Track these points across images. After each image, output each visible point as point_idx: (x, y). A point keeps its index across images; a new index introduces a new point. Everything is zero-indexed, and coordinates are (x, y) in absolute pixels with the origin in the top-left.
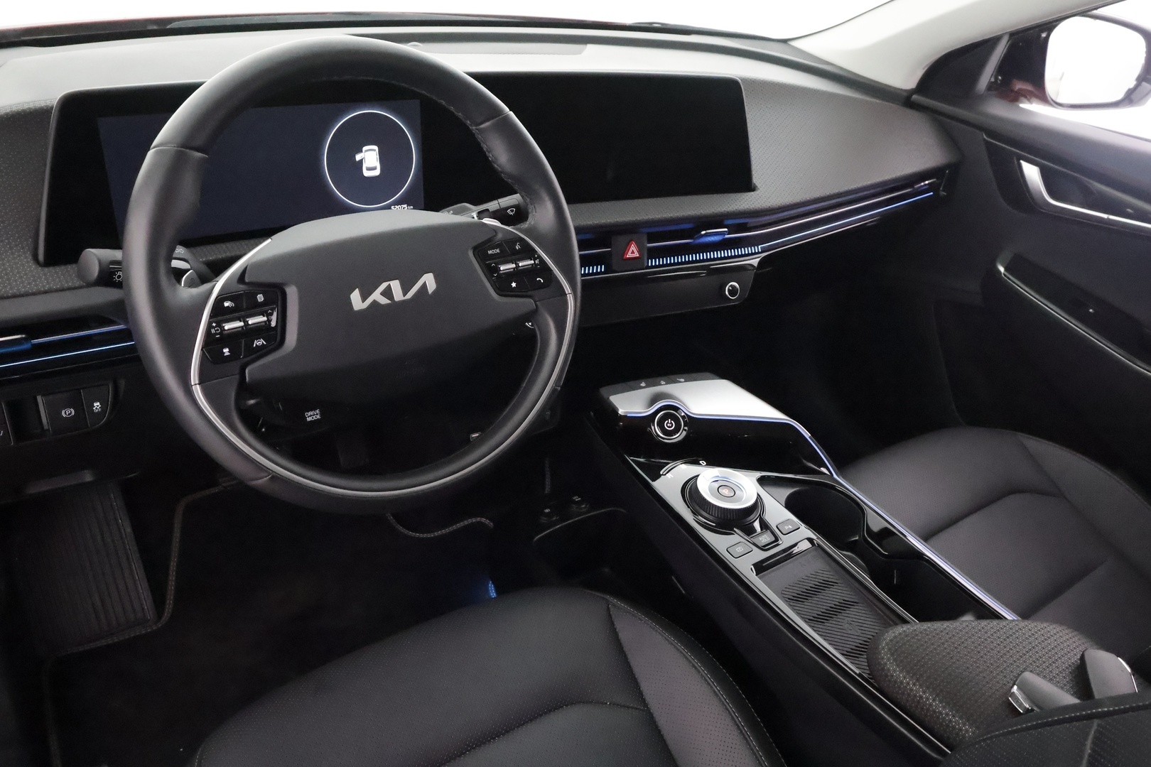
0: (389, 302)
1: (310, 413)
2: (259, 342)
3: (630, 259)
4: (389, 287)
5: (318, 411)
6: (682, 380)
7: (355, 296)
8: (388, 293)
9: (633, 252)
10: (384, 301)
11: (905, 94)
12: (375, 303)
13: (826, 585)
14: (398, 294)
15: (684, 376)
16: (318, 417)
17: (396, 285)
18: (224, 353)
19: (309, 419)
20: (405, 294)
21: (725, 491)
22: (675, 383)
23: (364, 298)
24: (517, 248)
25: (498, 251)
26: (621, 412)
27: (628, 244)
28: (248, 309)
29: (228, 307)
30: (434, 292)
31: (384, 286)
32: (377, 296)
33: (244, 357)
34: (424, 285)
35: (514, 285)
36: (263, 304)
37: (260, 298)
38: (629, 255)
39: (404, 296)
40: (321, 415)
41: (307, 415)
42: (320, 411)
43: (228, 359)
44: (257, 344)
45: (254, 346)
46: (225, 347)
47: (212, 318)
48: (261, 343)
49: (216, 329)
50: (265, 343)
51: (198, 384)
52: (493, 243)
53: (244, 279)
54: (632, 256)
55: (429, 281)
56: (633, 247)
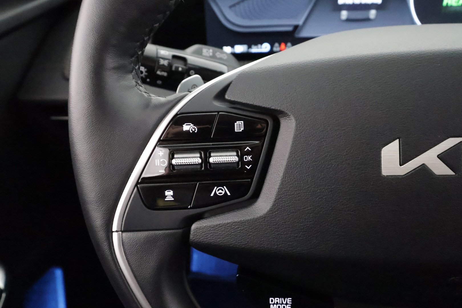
1: (276, 300)
2: (220, 191)
5: (289, 300)
7: (390, 154)
8: (454, 158)
10: (441, 169)
12: (423, 169)
28: (217, 139)
29: (188, 131)
32: (431, 159)
33: (194, 207)
36: (241, 136)
37: (239, 126)
40: (293, 305)
41: (272, 301)
42: (293, 301)
43: (169, 207)
44: (217, 193)
45: (212, 195)
46: (169, 188)
47: (161, 142)
48: (223, 192)
49: (161, 160)
50: (229, 194)
51: (122, 232)
53: (227, 97)
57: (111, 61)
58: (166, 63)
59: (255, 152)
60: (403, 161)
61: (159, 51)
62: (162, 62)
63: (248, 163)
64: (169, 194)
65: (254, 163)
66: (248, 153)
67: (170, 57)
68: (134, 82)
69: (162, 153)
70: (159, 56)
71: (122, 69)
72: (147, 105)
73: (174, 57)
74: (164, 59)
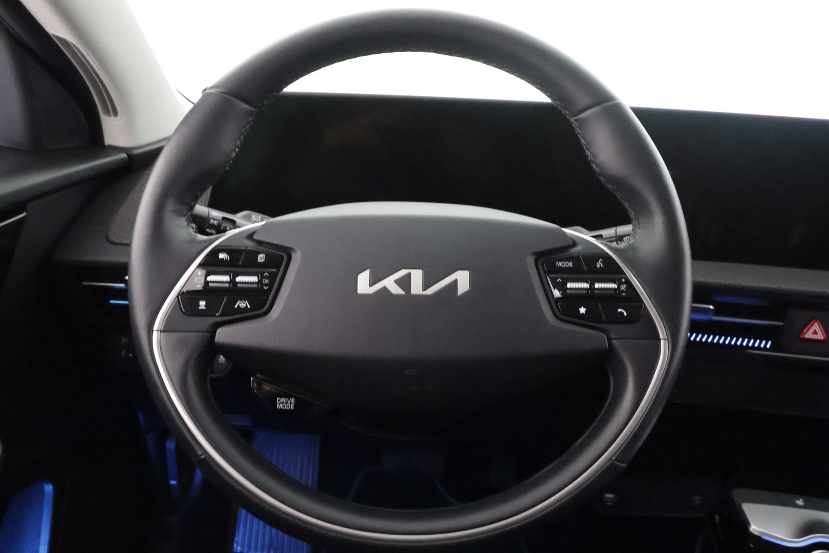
0: (402, 292)
1: (283, 400)
2: (242, 304)
3: (808, 339)
4: (409, 276)
5: (293, 400)
7: (364, 279)
8: (405, 283)
9: (815, 333)
10: (396, 290)
12: (385, 289)
14: (417, 287)
16: (292, 407)
17: (417, 276)
18: (199, 305)
19: (279, 406)
20: (425, 289)
23: (374, 281)
24: (598, 266)
25: (571, 264)
26: (754, 528)
27: (811, 321)
28: (243, 266)
29: (222, 259)
30: (466, 294)
31: (403, 273)
32: (390, 283)
33: (222, 315)
34: (455, 283)
35: (583, 310)
36: (262, 265)
37: (261, 258)
38: (809, 335)
39: (424, 289)
40: (295, 406)
41: (279, 400)
42: (296, 401)
43: (202, 313)
44: (240, 305)
45: (236, 306)
46: (203, 299)
47: (200, 266)
48: (245, 305)
49: (199, 278)
50: (249, 307)
51: (161, 331)
52: (566, 254)
53: (255, 237)
54: (814, 337)
55: (462, 279)
56: (816, 327)
57: (170, 206)
58: (216, 223)
59: (272, 277)
60: (372, 284)
61: (210, 212)
62: (212, 221)
63: (266, 285)
64: (202, 304)
65: (271, 285)
66: (266, 277)
67: (220, 219)
68: (185, 224)
69: (201, 273)
70: (210, 216)
71: (178, 213)
72: (193, 241)
73: (224, 218)
74: (214, 219)
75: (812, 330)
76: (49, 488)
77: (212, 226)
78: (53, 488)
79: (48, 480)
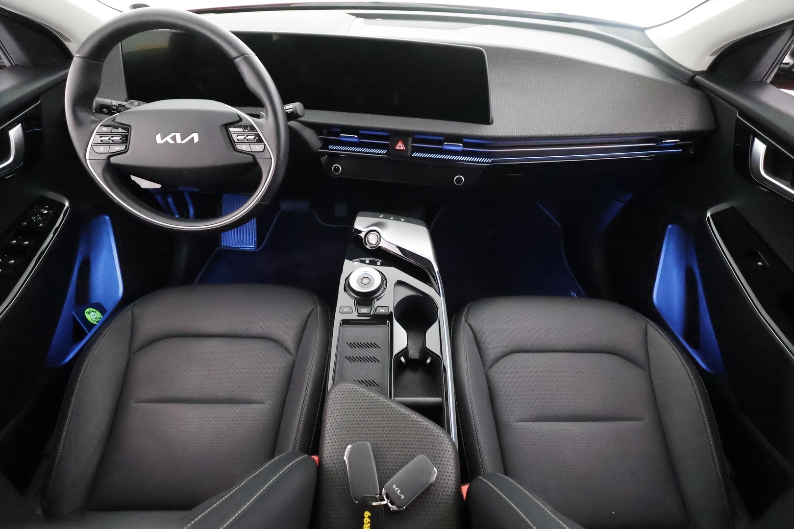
0: (173, 142)
3: (397, 149)
4: (175, 136)
6: (403, 220)
7: (158, 137)
8: (174, 138)
10: (171, 142)
11: (691, 74)
12: (167, 142)
13: (374, 346)
14: (179, 140)
15: (404, 217)
17: (178, 136)
20: (182, 141)
21: (365, 281)
22: (398, 220)
23: (162, 138)
26: (356, 226)
30: (197, 142)
31: (173, 134)
32: (168, 139)
34: (193, 138)
38: (397, 148)
52: (239, 124)
53: (115, 120)
54: (400, 148)
55: (196, 137)
56: (400, 144)
58: (115, 108)
62: (114, 107)
63: (124, 140)
66: (124, 137)
73: (119, 105)
74: (115, 106)
75: (398, 146)
76: (107, 218)
77: (114, 110)
78: (110, 218)
79: (107, 215)
